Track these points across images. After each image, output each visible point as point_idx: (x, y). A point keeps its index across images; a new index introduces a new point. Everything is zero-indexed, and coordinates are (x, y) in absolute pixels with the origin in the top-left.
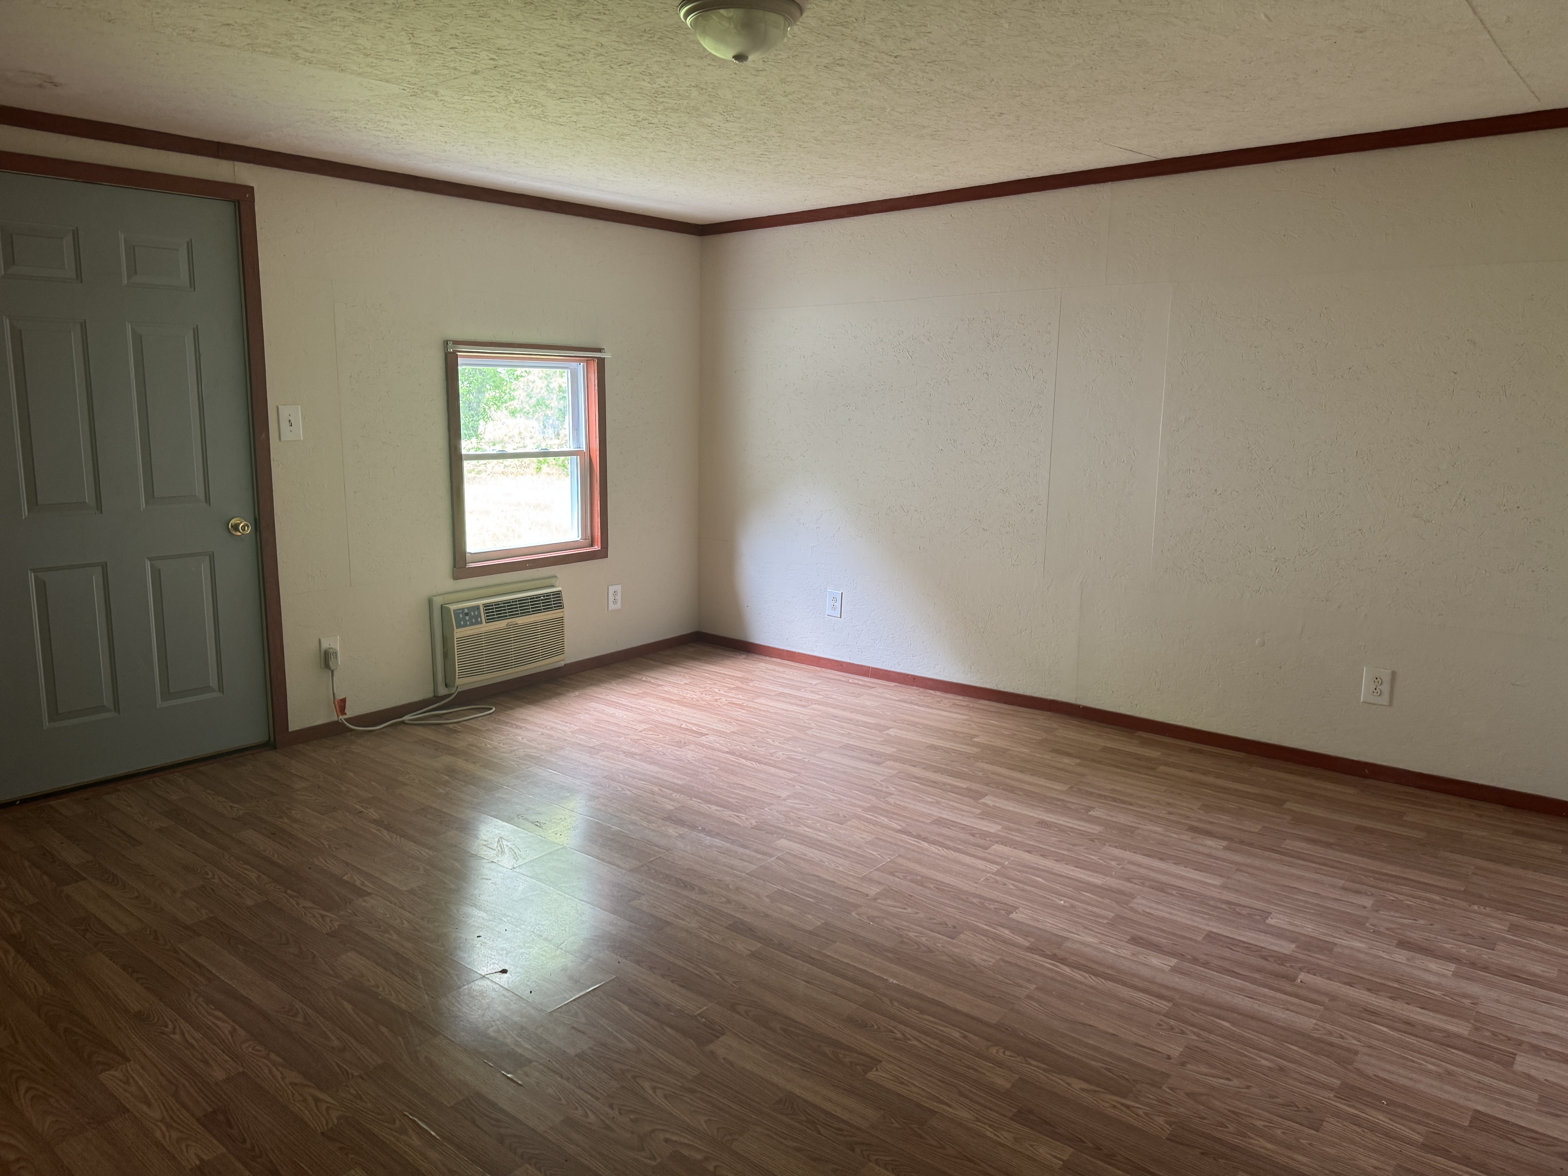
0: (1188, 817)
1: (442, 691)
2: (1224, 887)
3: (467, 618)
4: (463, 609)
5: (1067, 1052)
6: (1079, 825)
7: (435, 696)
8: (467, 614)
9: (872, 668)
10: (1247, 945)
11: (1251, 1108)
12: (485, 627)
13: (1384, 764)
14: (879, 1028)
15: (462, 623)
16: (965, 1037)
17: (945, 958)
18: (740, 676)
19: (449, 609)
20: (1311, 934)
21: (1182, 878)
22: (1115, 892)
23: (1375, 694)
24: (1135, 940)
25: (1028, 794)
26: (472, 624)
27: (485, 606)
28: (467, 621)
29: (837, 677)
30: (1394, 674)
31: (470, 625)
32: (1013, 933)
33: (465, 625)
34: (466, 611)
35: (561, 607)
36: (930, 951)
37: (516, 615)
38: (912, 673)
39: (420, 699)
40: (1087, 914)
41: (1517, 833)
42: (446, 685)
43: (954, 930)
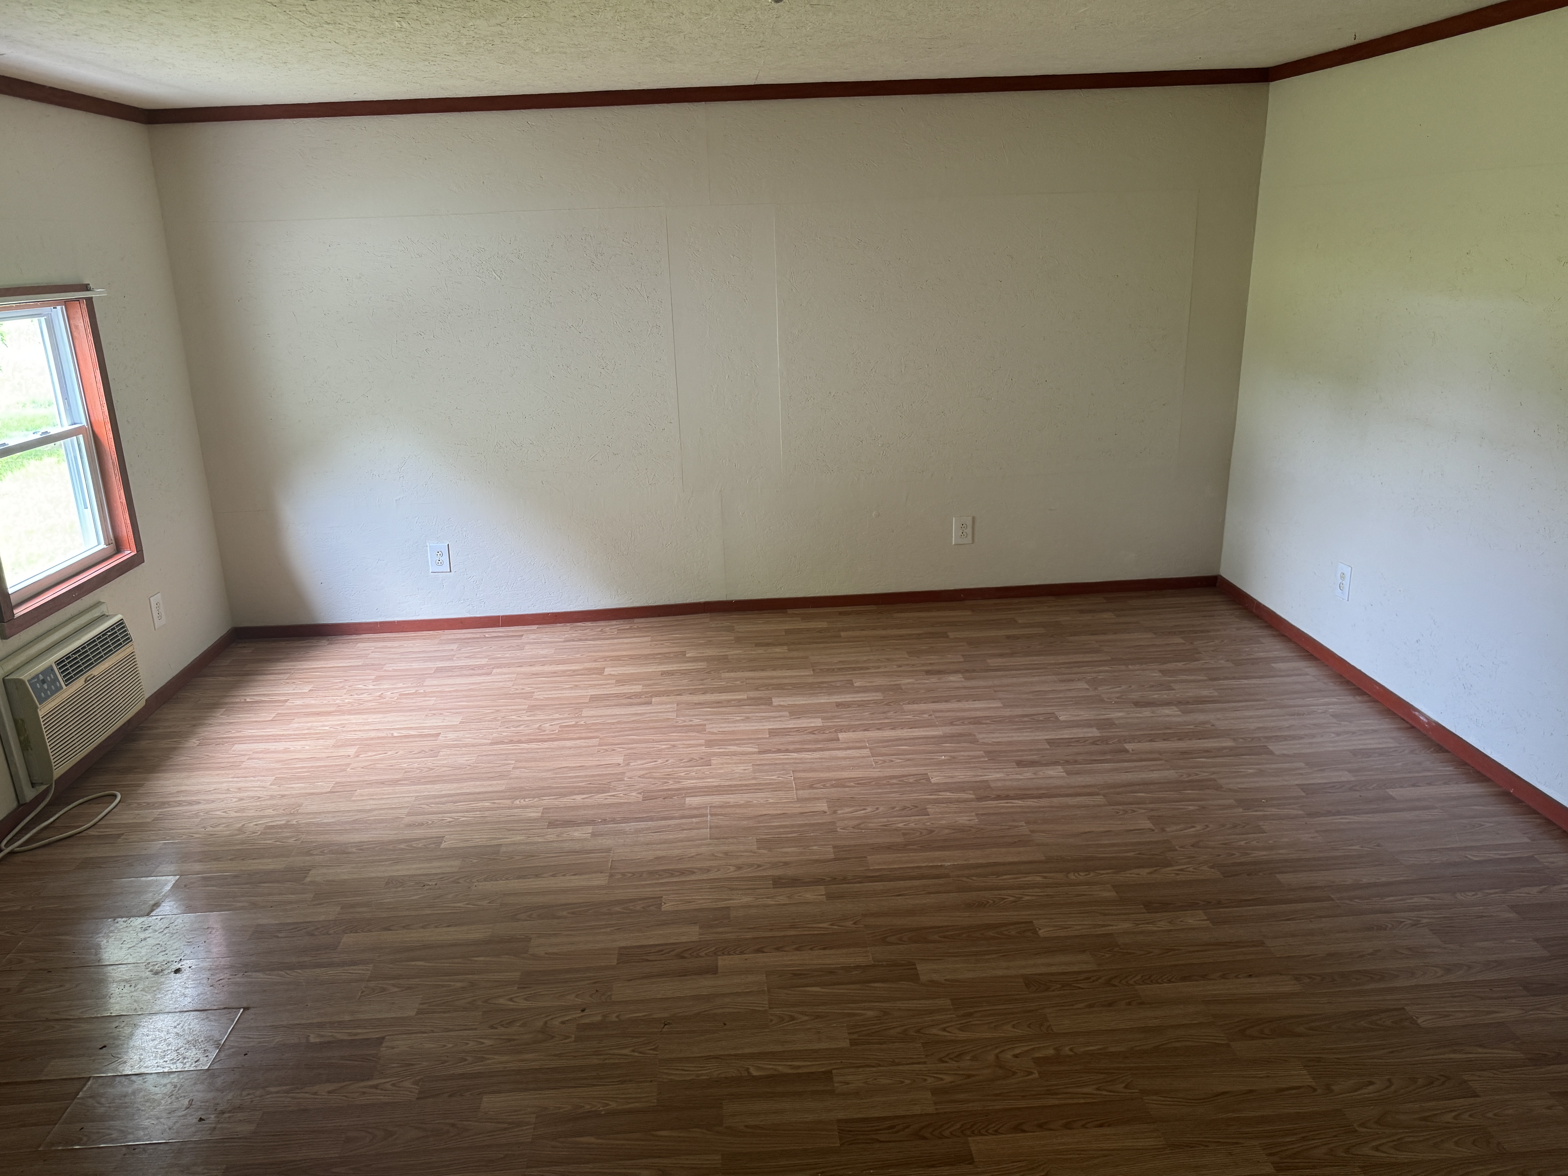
0: (913, 665)
1: (30, 794)
2: (1005, 706)
3: (45, 686)
4: (37, 676)
5: (1108, 855)
6: (860, 697)
7: (20, 805)
8: (43, 682)
9: (502, 616)
10: (1077, 740)
11: (1227, 837)
12: (68, 691)
13: (972, 587)
14: (994, 902)
15: (43, 695)
16: (1045, 877)
17: (947, 831)
18: (360, 664)
19: (21, 682)
20: (1088, 718)
21: (976, 710)
22: (957, 736)
23: (963, 537)
24: (1020, 764)
25: (795, 686)
26: (53, 693)
27: (59, 663)
28: (46, 690)
29: (469, 636)
30: (974, 519)
31: (52, 694)
32: (953, 793)
33: (47, 697)
34: (41, 677)
35: (128, 639)
36: (932, 832)
37: (91, 666)
38: (551, 611)
39: (5, 815)
40: (969, 759)
41: (1082, 612)
42: (33, 785)
43: (917, 809)
